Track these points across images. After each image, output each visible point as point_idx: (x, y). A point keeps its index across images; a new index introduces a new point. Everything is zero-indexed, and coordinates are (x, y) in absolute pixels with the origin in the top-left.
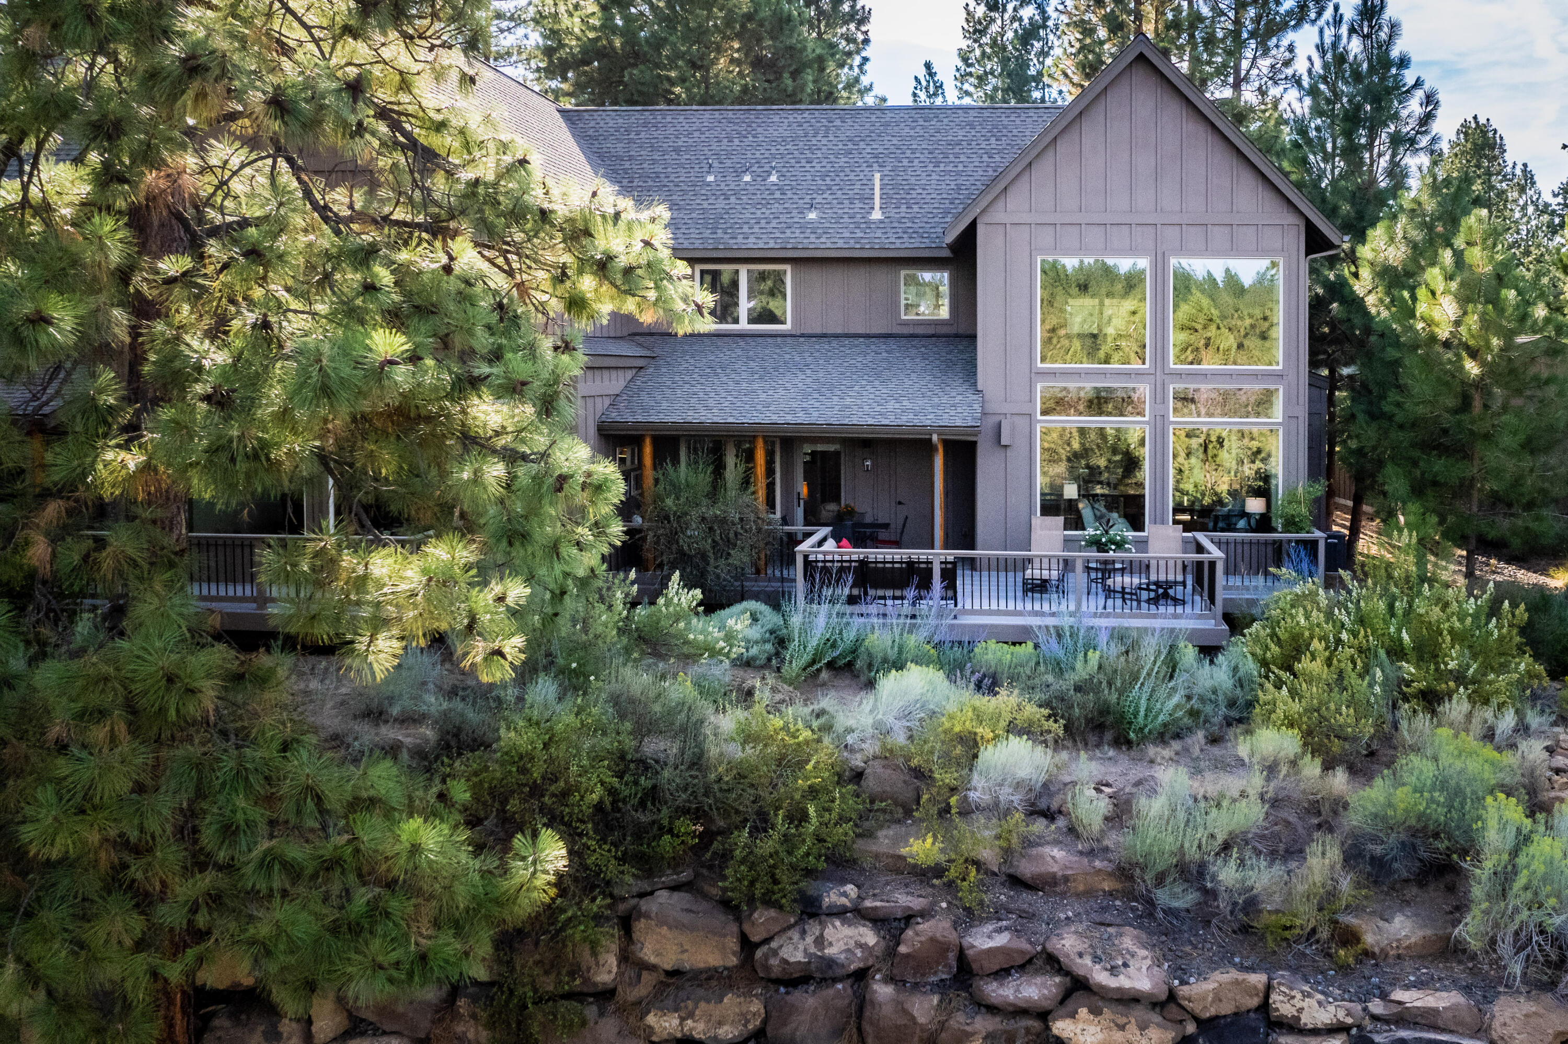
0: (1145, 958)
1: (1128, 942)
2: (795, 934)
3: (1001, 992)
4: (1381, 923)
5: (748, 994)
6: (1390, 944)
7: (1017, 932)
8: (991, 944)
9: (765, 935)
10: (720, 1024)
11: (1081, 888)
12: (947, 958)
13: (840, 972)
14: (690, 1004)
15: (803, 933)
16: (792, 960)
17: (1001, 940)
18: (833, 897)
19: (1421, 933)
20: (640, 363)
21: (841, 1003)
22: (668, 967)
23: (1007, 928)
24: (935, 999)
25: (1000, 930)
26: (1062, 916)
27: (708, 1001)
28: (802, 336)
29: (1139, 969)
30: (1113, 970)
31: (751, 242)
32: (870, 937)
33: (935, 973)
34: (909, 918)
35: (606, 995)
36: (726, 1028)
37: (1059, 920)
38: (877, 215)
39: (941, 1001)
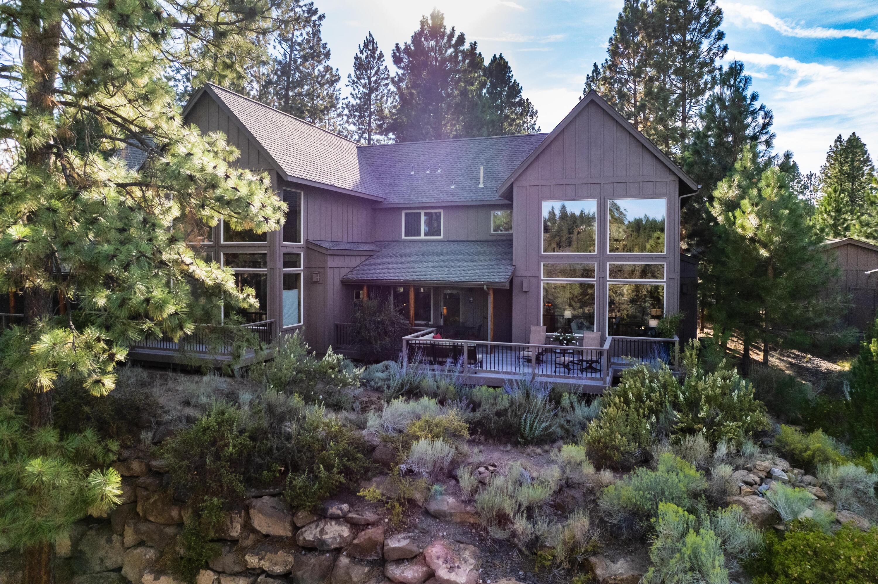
0: (471, 564)
1: (467, 554)
2: (313, 526)
3: (395, 571)
4: (610, 563)
5: (289, 552)
6: (610, 577)
7: (413, 539)
8: (397, 545)
9: (302, 524)
10: (276, 564)
11: (459, 520)
12: (376, 549)
13: (326, 548)
14: (263, 553)
15: (317, 526)
16: (307, 539)
17: (403, 543)
18: (334, 510)
19: (631, 573)
20: (371, 253)
21: (327, 563)
22: (264, 533)
23: (409, 537)
24: (366, 569)
25: (405, 538)
26: (441, 534)
27: (271, 553)
28: (448, 241)
29: (465, 571)
30: (451, 569)
31: (424, 200)
32: (345, 532)
33: (371, 556)
34: (367, 525)
35: (235, 542)
36: (277, 567)
37: (439, 537)
38: (481, 186)
39: (369, 571)
